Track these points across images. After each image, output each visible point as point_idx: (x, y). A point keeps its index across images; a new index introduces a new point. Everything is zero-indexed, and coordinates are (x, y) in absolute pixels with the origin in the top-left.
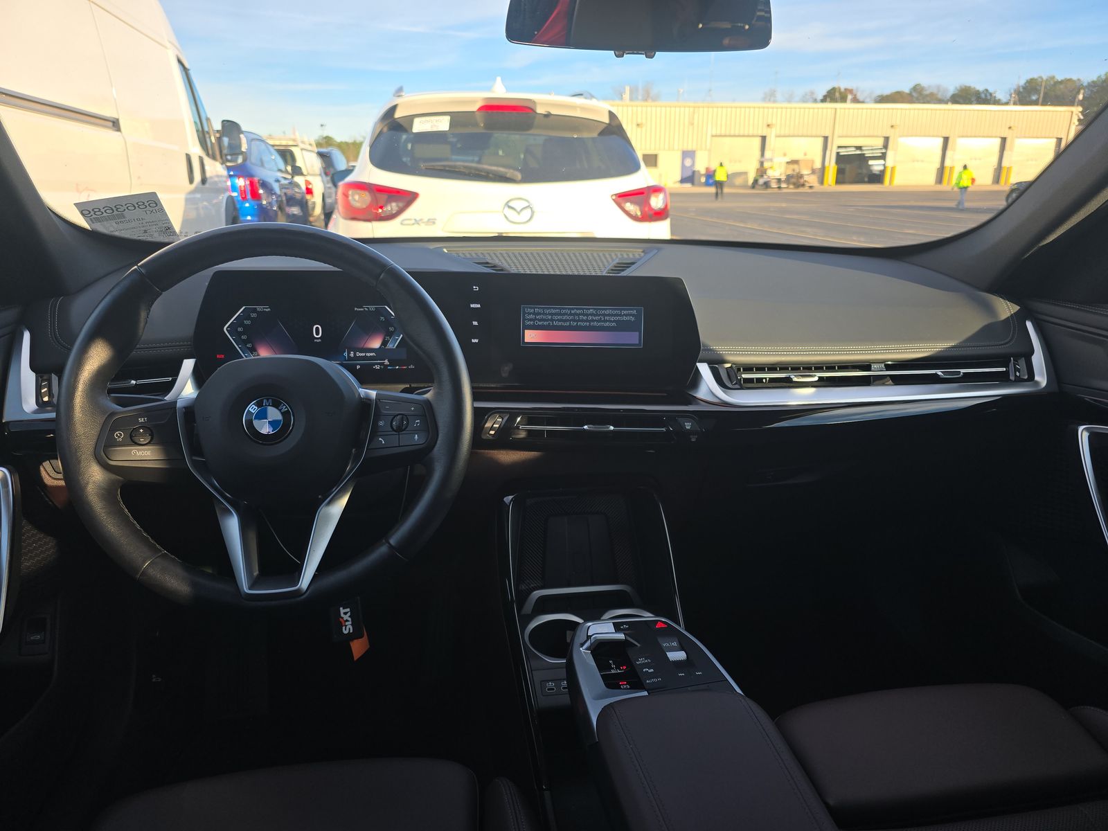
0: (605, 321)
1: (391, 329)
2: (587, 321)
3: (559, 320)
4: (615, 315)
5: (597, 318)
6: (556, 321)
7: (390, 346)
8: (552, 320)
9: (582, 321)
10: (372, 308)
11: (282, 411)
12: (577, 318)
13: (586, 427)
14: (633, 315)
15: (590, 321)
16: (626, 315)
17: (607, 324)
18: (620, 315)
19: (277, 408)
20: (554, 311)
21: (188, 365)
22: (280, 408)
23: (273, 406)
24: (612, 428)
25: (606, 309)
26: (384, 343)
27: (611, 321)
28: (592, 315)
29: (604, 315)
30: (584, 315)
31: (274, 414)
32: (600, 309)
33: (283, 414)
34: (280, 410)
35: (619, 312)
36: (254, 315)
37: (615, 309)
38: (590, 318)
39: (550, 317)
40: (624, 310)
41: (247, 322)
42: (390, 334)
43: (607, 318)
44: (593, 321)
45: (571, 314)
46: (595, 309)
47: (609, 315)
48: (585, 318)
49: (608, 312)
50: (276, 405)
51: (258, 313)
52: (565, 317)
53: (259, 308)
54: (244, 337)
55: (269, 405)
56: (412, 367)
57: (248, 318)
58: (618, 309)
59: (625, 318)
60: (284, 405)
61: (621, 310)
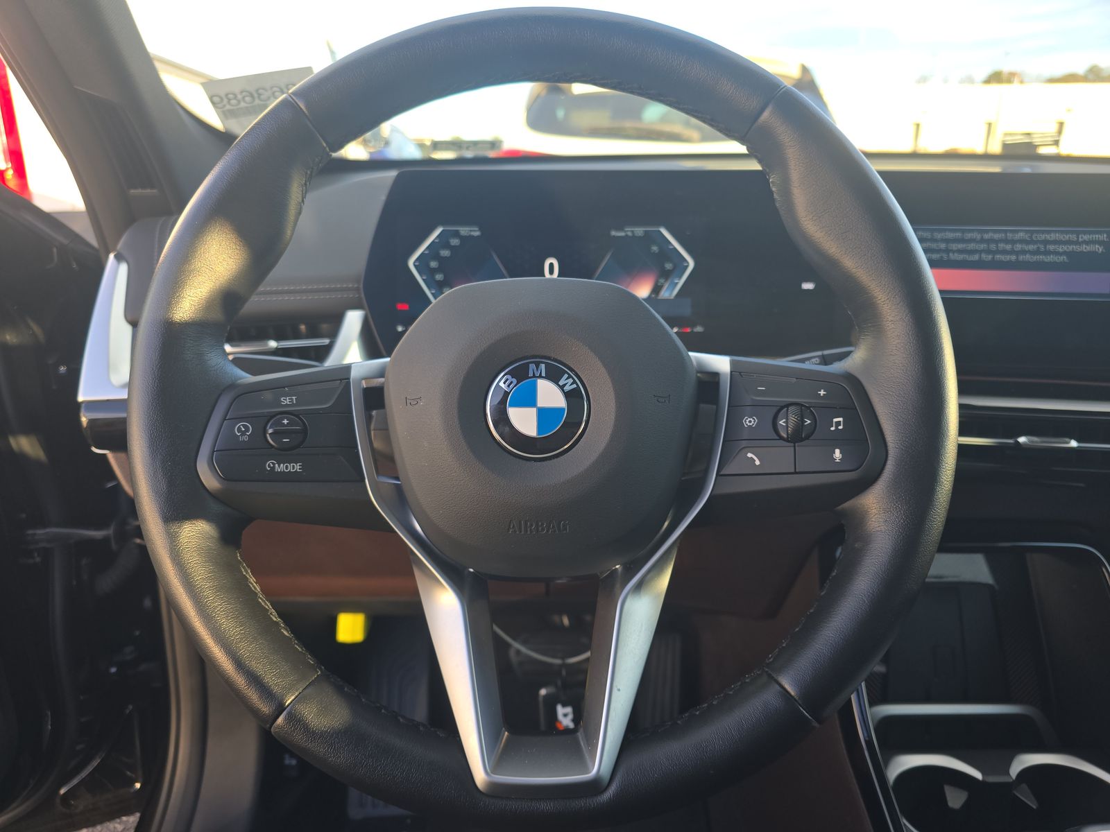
0: (1047, 253)
1: (668, 266)
2: (1012, 252)
3: (960, 251)
4: (1069, 242)
5: (1031, 247)
6: (954, 252)
7: (665, 294)
8: (947, 251)
9: (1004, 252)
10: (640, 231)
11: (567, 388)
12: (993, 247)
13: (1022, 440)
14: (1100, 243)
15: (1017, 253)
16: (1087, 243)
17: (1050, 258)
18: (1077, 243)
19: (556, 381)
20: (950, 235)
21: (353, 320)
22: (561, 383)
23: (548, 377)
24: (1074, 444)
25: (1049, 232)
26: (656, 290)
27: (1056, 253)
28: (1022, 241)
29: (1046, 242)
30: (1006, 241)
31: (550, 395)
32: (1037, 232)
33: (568, 395)
34: (562, 388)
35: (1073, 237)
36: (455, 242)
37: (1067, 232)
38: (1018, 247)
39: (943, 246)
40: (1085, 233)
41: (445, 253)
42: (666, 275)
43: (1051, 247)
44: (1024, 252)
45: (982, 241)
46: (1026, 231)
47: (1055, 242)
48: (1009, 247)
49: (1053, 237)
50: (553, 376)
51: (463, 238)
52: (971, 246)
53: (464, 231)
54: (439, 277)
55: (540, 377)
56: (699, 329)
57: (447, 245)
58: (1072, 232)
59: (1085, 248)
60: (570, 377)
61: (1078, 233)
